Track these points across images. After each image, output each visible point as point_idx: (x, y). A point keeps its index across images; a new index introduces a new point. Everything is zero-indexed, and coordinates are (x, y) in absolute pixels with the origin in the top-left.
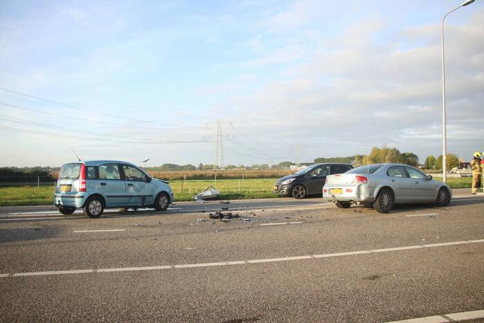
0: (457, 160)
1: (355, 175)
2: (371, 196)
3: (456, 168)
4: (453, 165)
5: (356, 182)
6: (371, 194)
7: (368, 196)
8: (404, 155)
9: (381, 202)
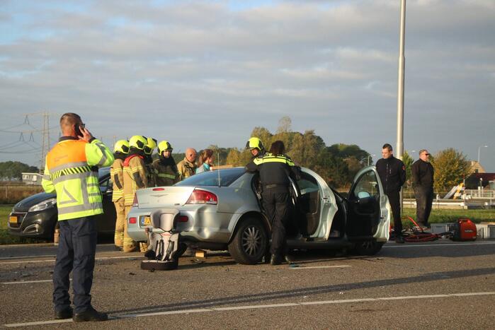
0: (464, 164)
1: (192, 189)
2: (224, 231)
3: (460, 187)
4: (452, 178)
5: (194, 202)
6: (224, 226)
7: (216, 229)
8: (334, 149)
9: (243, 242)
